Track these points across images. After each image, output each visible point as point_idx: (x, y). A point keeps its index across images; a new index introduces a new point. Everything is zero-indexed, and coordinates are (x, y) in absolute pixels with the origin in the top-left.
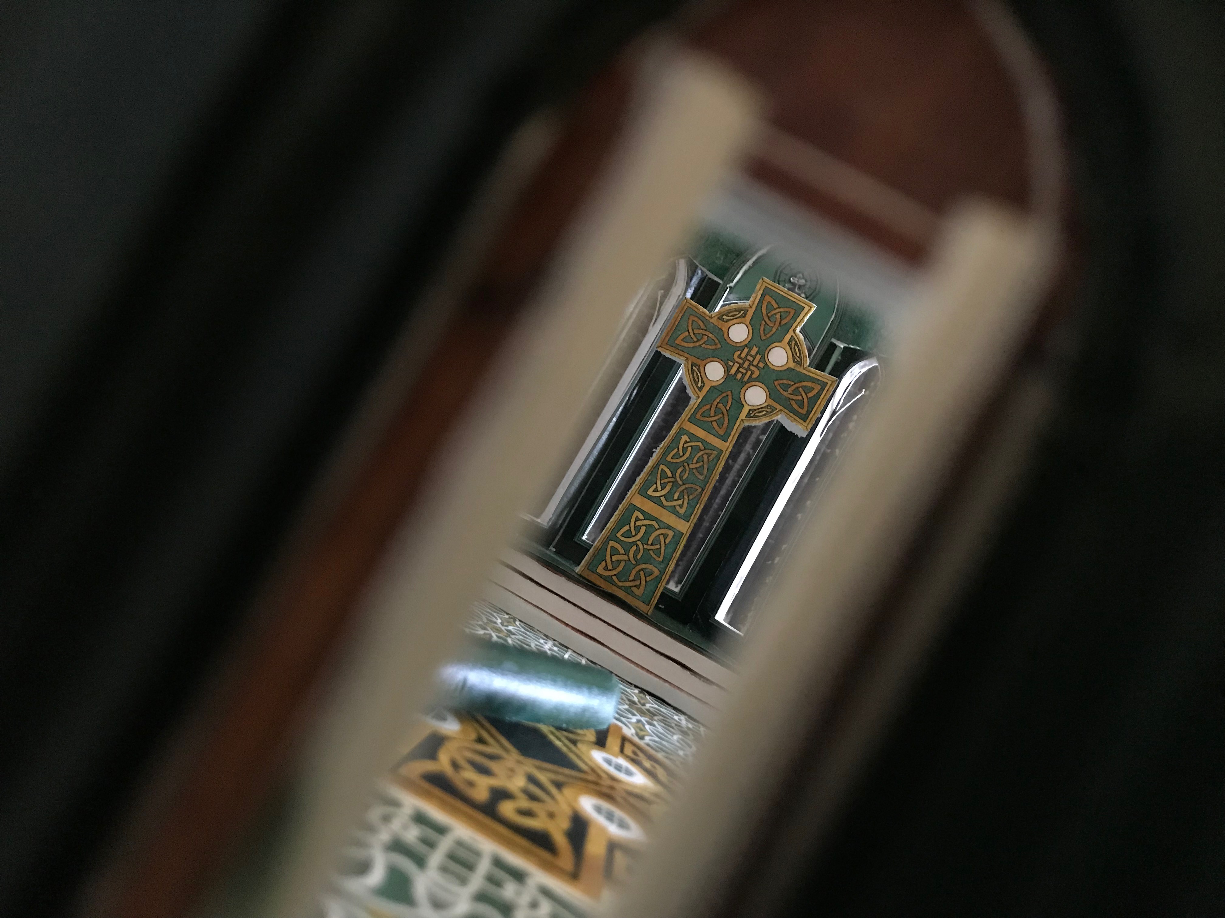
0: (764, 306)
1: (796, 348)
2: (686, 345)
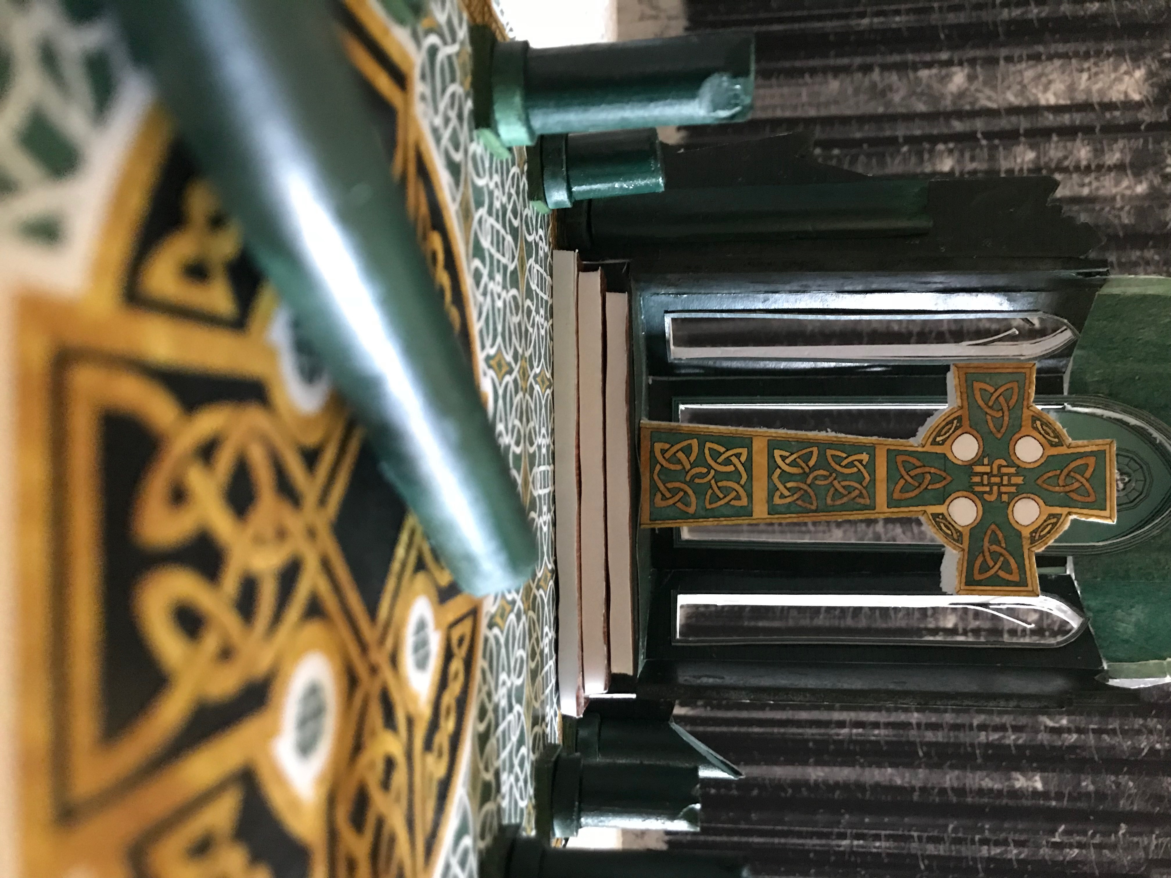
0: (1079, 462)
1: (1050, 526)
2: (978, 397)
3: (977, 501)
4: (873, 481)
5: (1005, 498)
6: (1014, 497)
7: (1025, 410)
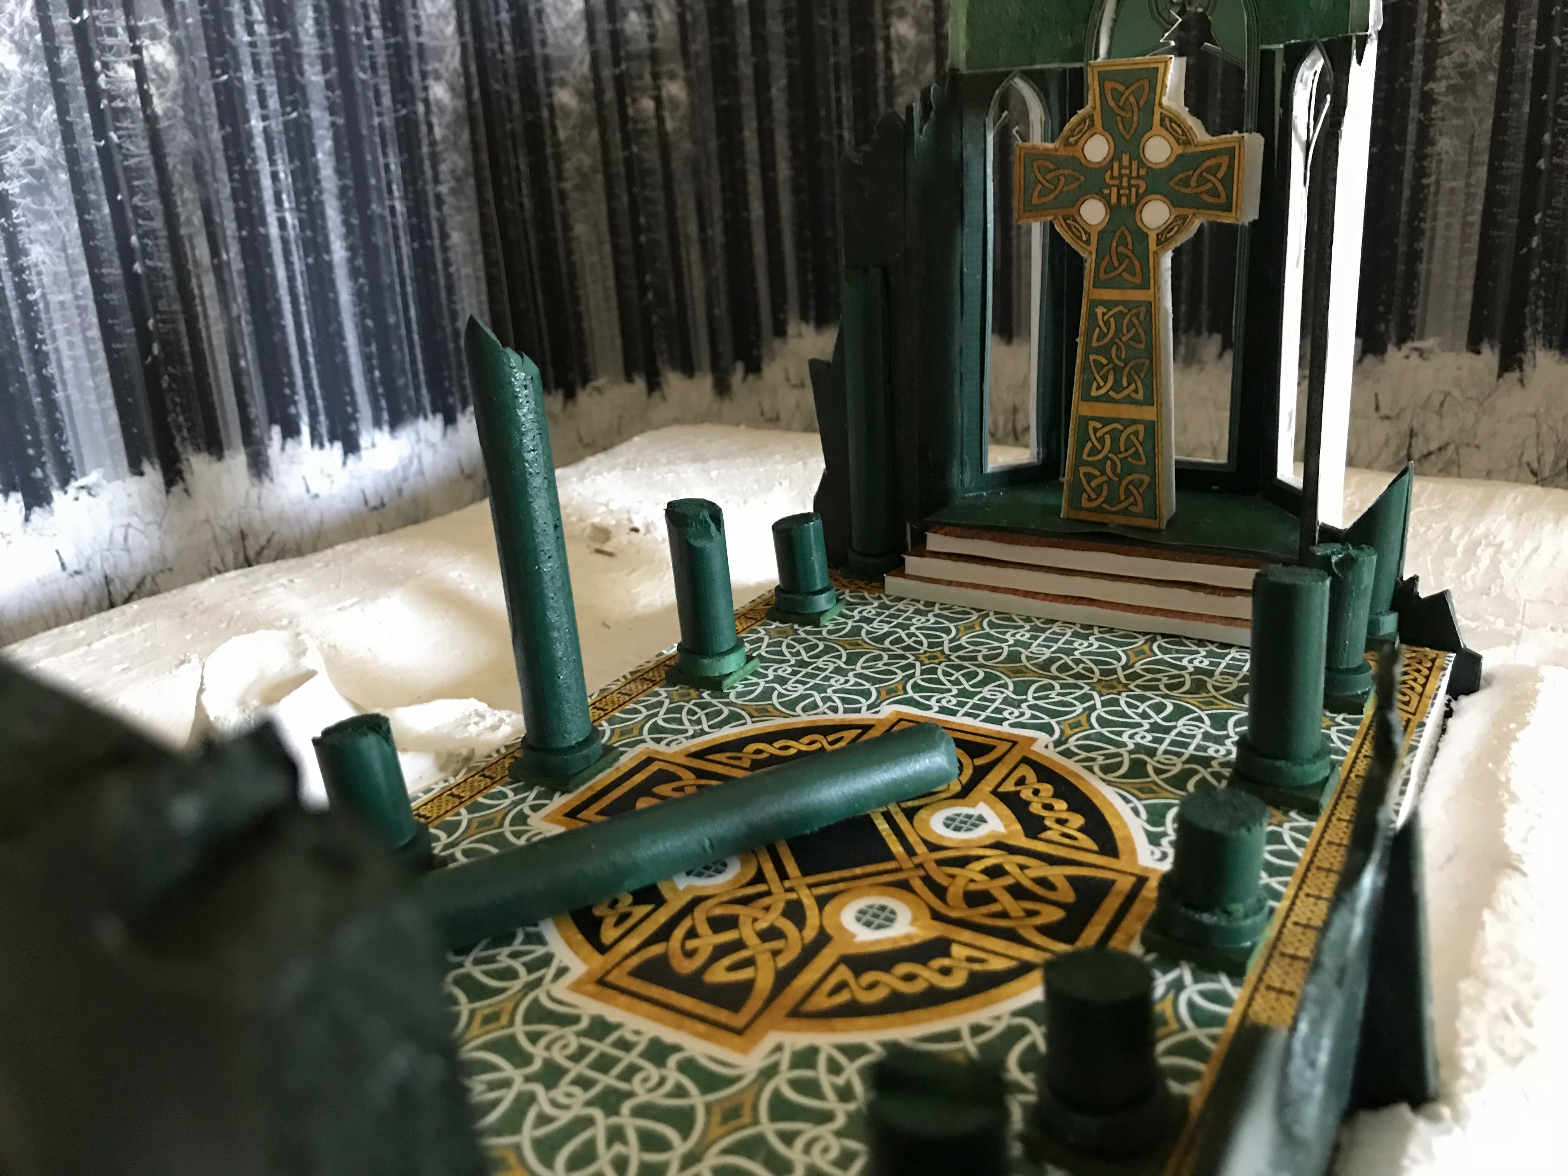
0: (1109, 97)
1: (1174, 125)
2: (1045, 200)
3: (1145, 200)
4: (1123, 303)
5: (1143, 172)
6: (1142, 164)
7: (1059, 153)
